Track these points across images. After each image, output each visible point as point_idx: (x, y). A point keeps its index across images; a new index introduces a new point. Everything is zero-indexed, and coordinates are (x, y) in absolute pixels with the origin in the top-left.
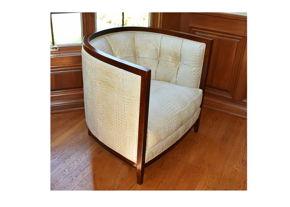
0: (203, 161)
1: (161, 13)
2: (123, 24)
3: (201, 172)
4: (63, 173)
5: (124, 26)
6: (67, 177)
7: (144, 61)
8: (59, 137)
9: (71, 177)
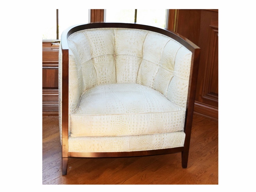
0: (205, 172)
1: (177, 10)
2: (135, 21)
3: (200, 180)
4: (49, 165)
5: (137, 23)
6: (53, 168)
7: (145, 64)
8: (52, 135)
9: (57, 168)
